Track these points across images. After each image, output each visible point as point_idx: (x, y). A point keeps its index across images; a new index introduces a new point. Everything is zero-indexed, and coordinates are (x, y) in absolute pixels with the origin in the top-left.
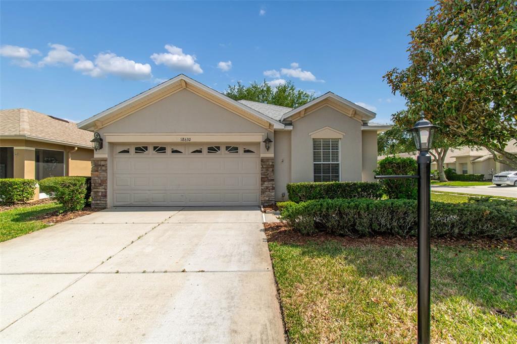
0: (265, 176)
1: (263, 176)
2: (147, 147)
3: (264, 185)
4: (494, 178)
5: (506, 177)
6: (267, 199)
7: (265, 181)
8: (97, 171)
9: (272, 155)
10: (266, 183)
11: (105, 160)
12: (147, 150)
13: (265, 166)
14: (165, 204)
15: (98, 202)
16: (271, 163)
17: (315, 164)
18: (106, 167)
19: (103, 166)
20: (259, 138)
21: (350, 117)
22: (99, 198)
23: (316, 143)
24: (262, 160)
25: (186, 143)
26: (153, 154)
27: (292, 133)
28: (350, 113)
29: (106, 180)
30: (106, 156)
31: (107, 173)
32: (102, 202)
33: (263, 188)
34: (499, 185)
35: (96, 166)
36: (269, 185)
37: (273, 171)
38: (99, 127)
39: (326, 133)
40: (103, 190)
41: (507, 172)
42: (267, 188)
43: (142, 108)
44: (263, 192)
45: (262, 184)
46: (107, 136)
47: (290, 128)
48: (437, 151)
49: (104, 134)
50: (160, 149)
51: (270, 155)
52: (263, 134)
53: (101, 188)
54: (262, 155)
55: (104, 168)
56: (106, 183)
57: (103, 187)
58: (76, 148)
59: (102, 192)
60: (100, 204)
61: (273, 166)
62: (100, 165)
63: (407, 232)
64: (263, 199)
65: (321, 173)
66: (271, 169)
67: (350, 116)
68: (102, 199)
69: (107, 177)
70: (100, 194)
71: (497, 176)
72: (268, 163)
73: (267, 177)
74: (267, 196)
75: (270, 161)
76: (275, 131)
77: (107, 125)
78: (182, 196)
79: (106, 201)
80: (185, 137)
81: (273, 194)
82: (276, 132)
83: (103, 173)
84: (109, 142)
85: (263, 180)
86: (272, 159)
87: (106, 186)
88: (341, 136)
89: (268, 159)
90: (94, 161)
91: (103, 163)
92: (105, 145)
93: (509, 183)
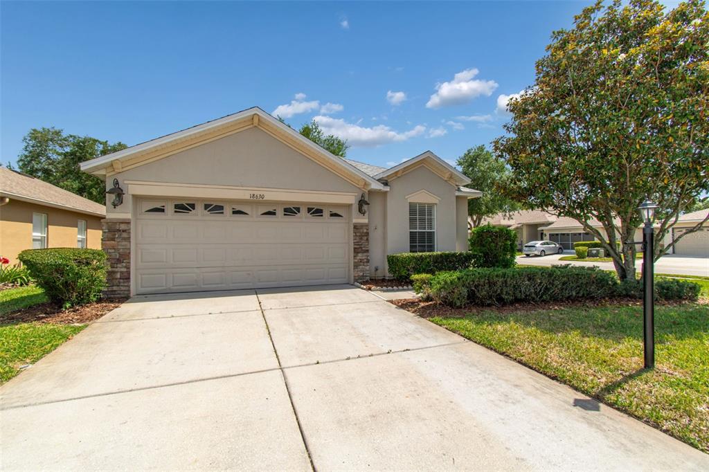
0: (358, 247)
1: (356, 246)
2: (194, 205)
3: (358, 258)
4: (524, 248)
5: (534, 246)
6: (362, 274)
7: (358, 253)
8: (113, 239)
9: (366, 221)
10: (360, 255)
11: (128, 223)
12: (194, 209)
13: (358, 234)
14: (224, 286)
15: (115, 288)
16: (365, 231)
17: (411, 232)
18: (130, 232)
19: (123, 231)
20: (351, 199)
21: (446, 181)
22: (116, 282)
23: (413, 209)
24: (355, 227)
25: (255, 202)
26: (203, 215)
27: (388, 195)
28: (446, 177)
29: (129, 253)
30: (129, 216)
31: (130, 242)
32: (122, 288)
33: (356, 261)
34: (528, 256)
35: (110, 231)
36: (364, 258)
37: (367, 239)
38: (116, 171)
39: (422, 197)
40: (125, 270)
41: (534, 242)
42: (361, 261)
43: (190, 147)
44: (356, 266)
45: (354, 256)
46: (129, 185)
47: (387, 189)
48: (472, 219)
49: (126, 182)
50: (215, 208)
51: (364, 220)
52: (356, 194)
53: (119, 265)
54: (355, 221)
55: (125, 235)
56: (129, 258)
57: (124, 264)
58: (7, 200)
59: (122, 272)
60: (119, 292)
61: (367, 234)
62: (120, 231)
63: (540, 298)
64: (356, 275)
65: (425, 243)
66: (365, 238)
67: (446, 179)
68: (122, 284)
69: (129, 249)
70: (118, 276)
71: (526, 246)
72: (361, 230)
73: (361, 248)
74: (361, 271)
75: (364, 227)
76: (369, 191)
77: (129, 167)
78: (249, 274)
79: (129, 286)
80: (256, 193)
81: (367, 268)
82: (371, 192)
83: (124, 243)
84: (133, 196)
85: (356, 251)
86: (367, 225)
87: (129, 263)
88: (437, 202)
89: (362, 226)
90: (107, 223)
91: (123, 227)
92: (127, 199)
93: (536, 253)
